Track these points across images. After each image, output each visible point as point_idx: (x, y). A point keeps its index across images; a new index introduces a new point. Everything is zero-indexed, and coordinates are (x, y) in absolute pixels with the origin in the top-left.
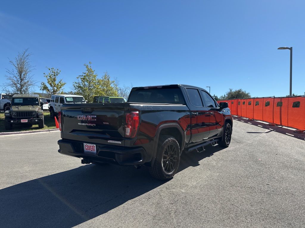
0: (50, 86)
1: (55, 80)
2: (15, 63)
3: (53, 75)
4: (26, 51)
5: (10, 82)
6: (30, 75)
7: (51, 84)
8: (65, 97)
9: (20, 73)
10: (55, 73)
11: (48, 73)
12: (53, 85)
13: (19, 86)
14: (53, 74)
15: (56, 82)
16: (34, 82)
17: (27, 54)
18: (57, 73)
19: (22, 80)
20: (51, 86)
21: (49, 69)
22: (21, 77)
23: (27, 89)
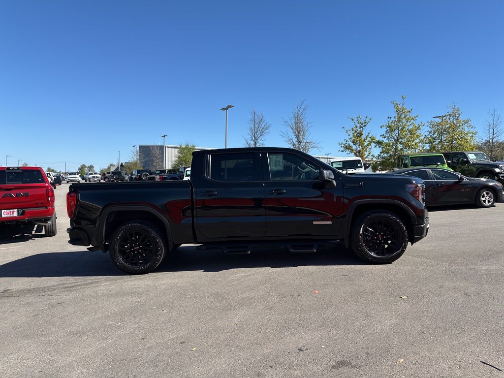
10: (361, 124)
14: (358, 125)
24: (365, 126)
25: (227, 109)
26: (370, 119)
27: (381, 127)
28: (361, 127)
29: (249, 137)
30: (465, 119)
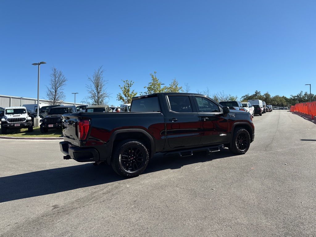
0: (124, 96)
1: (128, 91)
2: (92, 79)
3: (127, 87)
4: (101, 68)
5: (90, 95)
6: (104, 89)
7: (125, 95)
8: (128, 106)
9: (97, 87)
10: (129, 85)
11: (123, 85)
12: (127, 95)
13: (97, 98)
14: (127, 85)
15: (130, 93)
16: (109, 94)
17: (101, 70)
18: (131, 84)
19: (98, 93)
20: (126, 96)
21: (124, 82)
22: (97, 91)
23: (102, 101)
24: (130, 86)
25: (39, 64)
26: (133, 83)
27: (145, 88)
28: (128, 87)
29: (50, 87)
30: (180, 87)
